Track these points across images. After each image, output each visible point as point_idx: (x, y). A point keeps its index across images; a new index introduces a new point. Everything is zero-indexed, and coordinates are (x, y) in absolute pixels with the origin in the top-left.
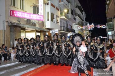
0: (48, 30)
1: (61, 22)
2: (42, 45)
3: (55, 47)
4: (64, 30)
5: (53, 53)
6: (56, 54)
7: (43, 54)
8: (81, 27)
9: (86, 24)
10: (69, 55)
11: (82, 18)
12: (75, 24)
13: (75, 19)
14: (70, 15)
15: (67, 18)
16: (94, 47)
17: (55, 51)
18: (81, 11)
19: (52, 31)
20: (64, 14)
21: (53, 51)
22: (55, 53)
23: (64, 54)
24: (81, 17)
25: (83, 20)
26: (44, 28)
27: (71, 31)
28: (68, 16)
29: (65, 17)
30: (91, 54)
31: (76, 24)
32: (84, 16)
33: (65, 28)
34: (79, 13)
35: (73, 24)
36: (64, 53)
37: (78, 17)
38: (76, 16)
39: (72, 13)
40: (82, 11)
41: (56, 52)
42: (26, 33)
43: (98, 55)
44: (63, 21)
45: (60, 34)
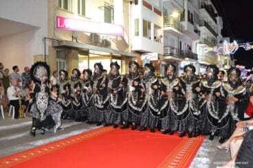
0: (137, 55)
1: (166, 37)
2: (104, 85)
4: (171, 54)
5: (125, 102)
6: (131, 105)
8: (211, 49)
9: (221, 42)
10: (163, 108)
11: (215, 30)
12: (198, 41)
13: (197, 31)
14: (185, 24)
15: (179, 29)
16: (222, 92)
17: (131, 98)
18: (213, 16)
19: (145, 56)
20: (171, 22)
21: (126, 99)
22: (129, 102)
24: (212, 28)
25: (216, 35)
26: (129, 52)
27: (189, 57)
28: (182, 26)
29: (175, 28)
30: (213, 107)
31: (200, 43)
32: (218, 25)
33: (175, 52)
34: (209, 19)
35: (194, 43)
37: (204, 27)
38: (200, 26)
39: (191, 21)
40: (216, 15)
41: (133, 100)
43: (227, 111)
44: (170, 36)
45: (163, 63)
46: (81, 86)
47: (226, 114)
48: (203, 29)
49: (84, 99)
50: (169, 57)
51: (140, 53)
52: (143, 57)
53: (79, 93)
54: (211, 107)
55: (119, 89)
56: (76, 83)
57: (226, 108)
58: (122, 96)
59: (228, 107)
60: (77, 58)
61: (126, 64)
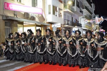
0: (49, 25)
1: (65, 15)
2: (33, 41)
3: (48, 43)
4: (68, 24)
5: (45, 50)
6: (48, 51)
7: (34, 51)
8: (89, 21)
9: (94, 17)
10: (64, 53)
11: (91, 11)
12: (82, 17)
13: (81, 12)
14: (75, 8)
15: (72, 11)
16: (94, 44)
17: (48, 48)
18: (90, 3)
19: (54, 25)
20: (68, 7)
21: (46, 49)
22: (47, 50)
23: (59, 52)
24: (89, 9)
25: (91, 13)
26: (45, 23)
27: (77, 26)
28: (73, 9)
29: (70, 10)
30: (91, 52)
31: (83, 18)
32: (93, 8)
33: (69, 23)
34: (87, 5)
35: (80, 18)
36: (58, 50)
37: (85, 9)
38: (83, 9)
39: (78, 6)
41: (49, 49)
42: (24, 28)
43: (98, 54)
44: (67, 14)
45: (64, 29)
46: (20, 42)
47: (97, 56)
48: (85, 11)
49: (22, 49)
50: (67, 26)
51: (51, 23)
52: (53, 26)
53: (19, 45)
54: (90, 52)
55: (42, 43)
56: (17, 40)
57: (97, 53)
58: (43, 47)
59: (98, 52)
60: (17, 26)
61: (44, 29)
